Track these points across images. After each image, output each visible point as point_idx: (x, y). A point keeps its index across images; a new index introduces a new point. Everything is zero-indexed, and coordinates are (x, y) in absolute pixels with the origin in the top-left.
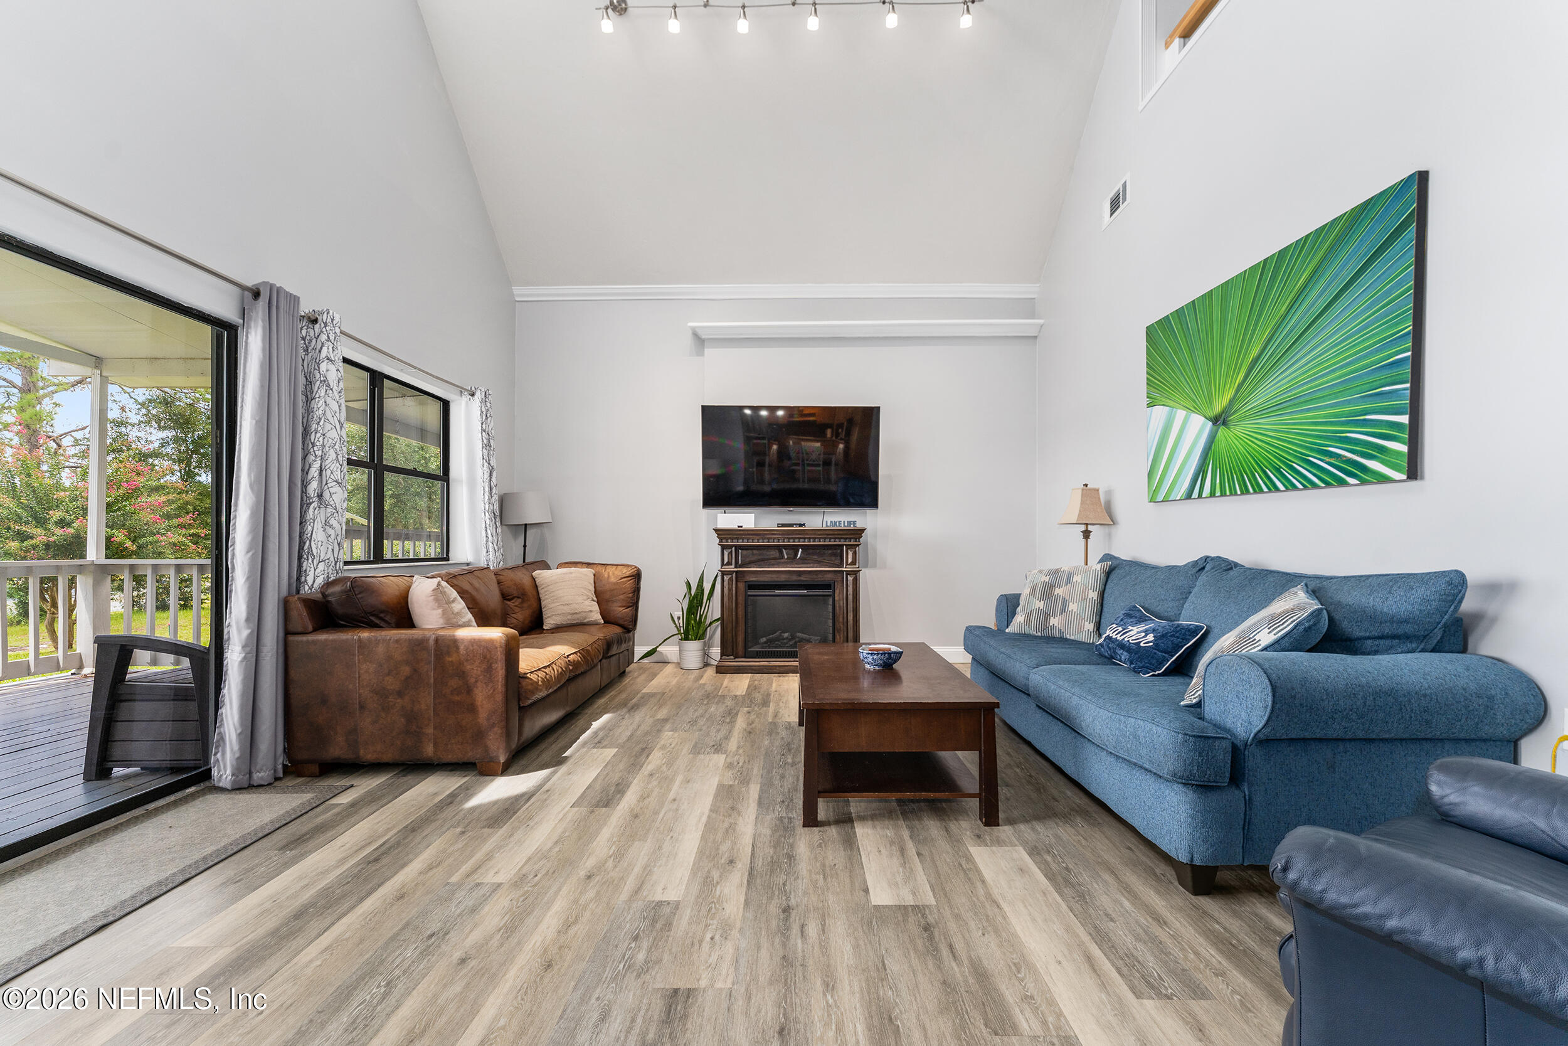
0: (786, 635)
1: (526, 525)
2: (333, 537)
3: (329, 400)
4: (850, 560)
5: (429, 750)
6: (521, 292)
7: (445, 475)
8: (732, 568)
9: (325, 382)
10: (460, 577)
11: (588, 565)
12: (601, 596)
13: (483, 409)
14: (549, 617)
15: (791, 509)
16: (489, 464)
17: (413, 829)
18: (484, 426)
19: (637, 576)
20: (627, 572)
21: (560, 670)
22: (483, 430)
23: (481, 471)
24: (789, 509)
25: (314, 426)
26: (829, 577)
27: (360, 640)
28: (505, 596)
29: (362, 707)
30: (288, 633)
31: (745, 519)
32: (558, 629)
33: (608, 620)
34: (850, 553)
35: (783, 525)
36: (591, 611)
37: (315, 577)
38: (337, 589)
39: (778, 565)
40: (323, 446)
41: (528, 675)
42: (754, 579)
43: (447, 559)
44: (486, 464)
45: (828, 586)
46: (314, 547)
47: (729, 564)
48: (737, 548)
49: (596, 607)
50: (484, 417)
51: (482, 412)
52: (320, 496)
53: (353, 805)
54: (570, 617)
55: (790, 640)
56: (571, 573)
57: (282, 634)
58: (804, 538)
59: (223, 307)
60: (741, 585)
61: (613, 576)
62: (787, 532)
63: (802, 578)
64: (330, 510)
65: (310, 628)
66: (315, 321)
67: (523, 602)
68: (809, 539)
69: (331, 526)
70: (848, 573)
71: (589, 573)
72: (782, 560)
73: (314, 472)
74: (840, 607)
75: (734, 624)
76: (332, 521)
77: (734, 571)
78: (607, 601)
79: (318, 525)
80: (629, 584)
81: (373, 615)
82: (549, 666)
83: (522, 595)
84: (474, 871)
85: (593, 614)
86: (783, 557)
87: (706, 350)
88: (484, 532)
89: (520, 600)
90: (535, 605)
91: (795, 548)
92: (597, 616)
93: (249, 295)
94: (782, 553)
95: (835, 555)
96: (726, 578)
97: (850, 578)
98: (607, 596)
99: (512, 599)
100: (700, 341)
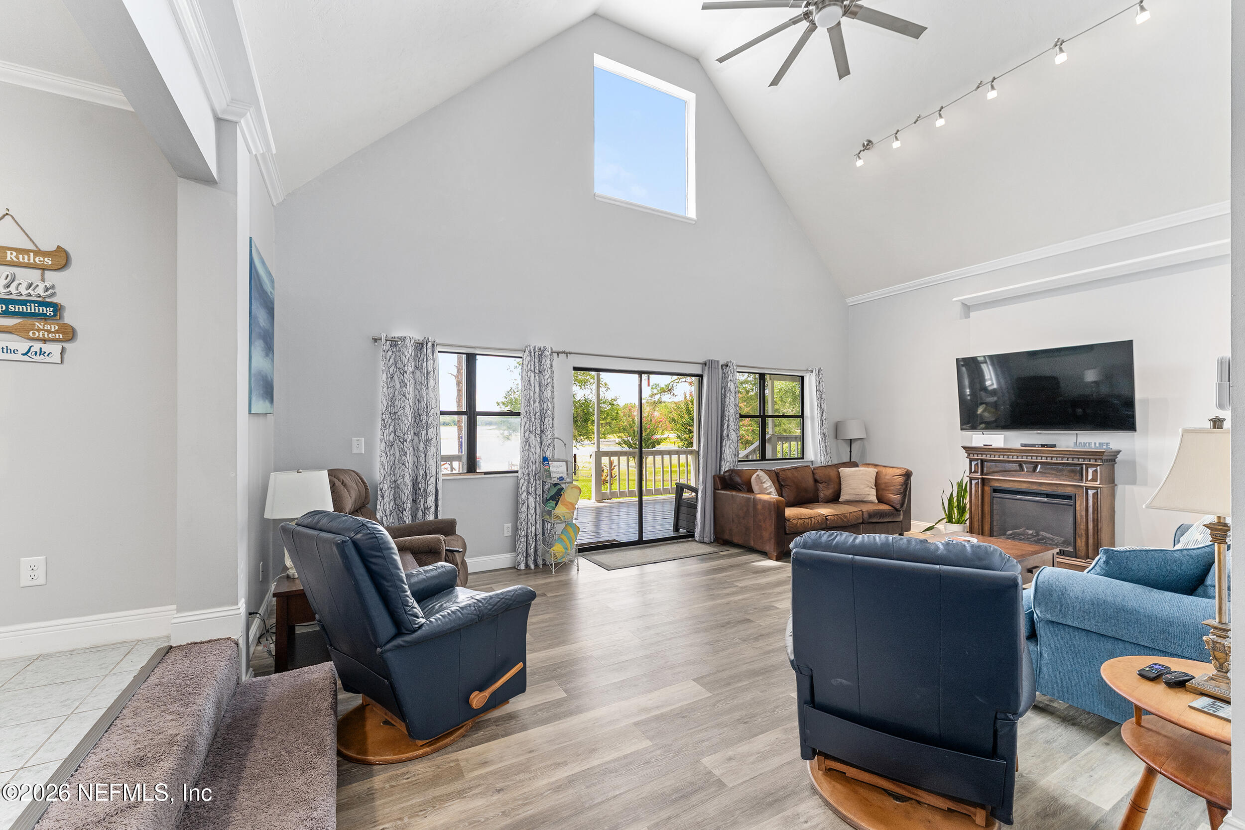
0: (1030, 532)
1: (851, 439)
2: (731, 452)
3: (731, 397)
4: (1090, 477)
5: (752, 544)
6: (850, 301)
7: (802, 416)
8: (978, 475)
9: (730, 390)
10: (787, 471)
11: (876, 466)
12: (879, 484)
13: (817, 379)
14: (843, 495)
15: (1039, 432)
16: (821, 408)
17: (732, 566)
18: (818, 388)
19: (908, 475)
20: (899, 472)
21: (817, 521)
22: (817, 390)
23: (817, 413)
24: (1036, 431)
25: (726, 408)
26: (1069, 491)
27: (732, 495)
28: (816, 481)
29: (733, 521)
30: (714, 489)
31: (997, 439)
32: (848, 502)
33: (880, 500)
34: (1090, 471)
35: (1026, 445)
36: (869, 495)
37: (725, 467)
38: (727, 474)
39: (1019, 477)
40: (729, 416)
41: (791, 520)
42: (998, 485)
43: (803, 458)
44: (819, 408)
45: (1069, 497)
46: (725, 456)
47: (976, 472)
48: (982, 461)
49: (874, 492)
50: (818, 383)
51: (816, 381)
52: (728, 436)
53: (724, 555)
54: (854, 496)
55: (1035, 536)
56: (860, 471)
57: (713, 489)
58: (1042, 457)
59: (697, 370)
60: (987, 489)
61: (892, 476)
62: (1027, 449)
63: (1042, 489)
64: (731, 441)
65: (720, 488)
66: (727, 366)
67: (828, 485)
68: (1047, 457)
69: (731, 448)
70: (1087, 489)
71: (872, 471)
72: (1023, 473)
73: (725, 427)
74: (1081, 516)
75: (980, 516)
76: (731, 446)
77: (980, 478)
78: (883, 490)
79: (727, 447)
80: (901, 480)
81: (739, 485)
82: (808, 518)
83: (827, 481)
84: (735, 581)
85: (869, 496)
86: (1023, 470)
87: (971, 313)
88: (819, 445)
89: (826, 484)
90: (836, 487)
91: (1036, 465)
92: (874, 498)
93: (704, 365)
94: (1021, 466)
95: (1073, 471)
96: (974, 482)
97: (1091, 492)
98: (883, 486)
99: (822, 483)
100: (967, 308)
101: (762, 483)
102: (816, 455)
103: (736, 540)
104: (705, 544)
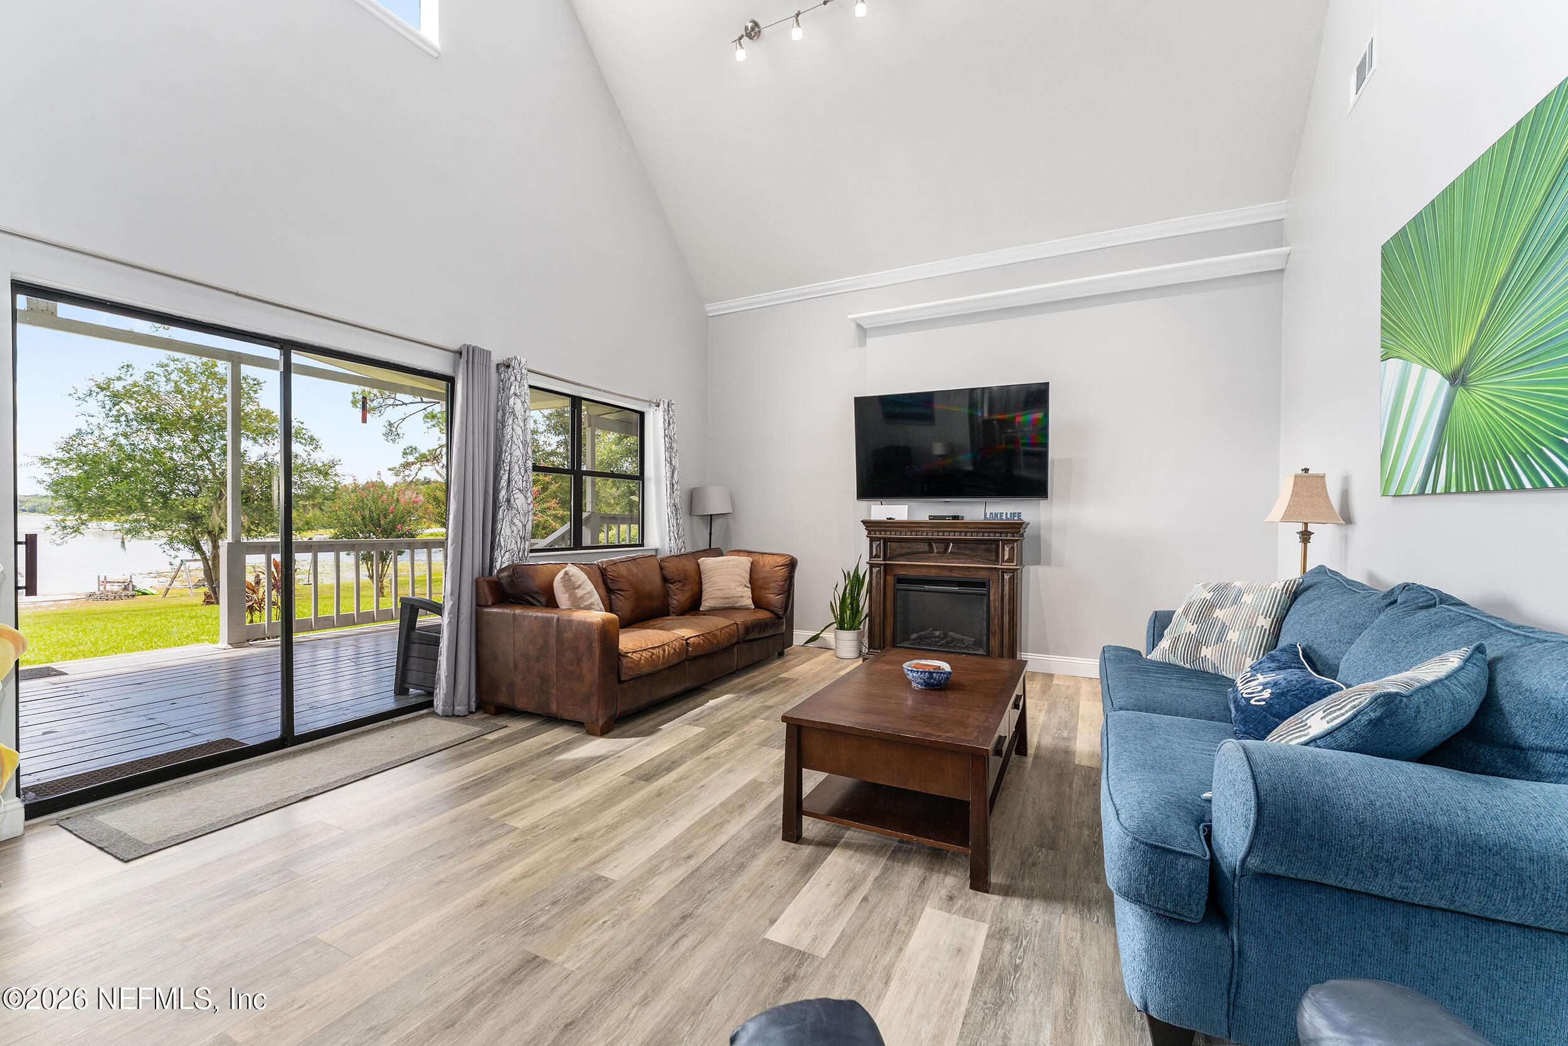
0: (937, 633)
1: (711, 515)
2: (515, 532)
3: (515, 427)
4: (1006, 557)
5: (554, 708)
6: (712, 308)
7: (640, 477)
8: (880, 561)
9: (513, 413)
10: (620, 565)
11: (749, 553)
12: (755, 581)
13: (666, 417)
14: (705, 600)
15: (947, 500)
16: (671, 464)
17: (508, 769)
18: (666, 432)
19: (792, 564)
20: (780, 560)
21: (672, 651)
22: (665, 436)
23: (664, 471)
24: (944, 500)
25: (504, 448)
26: (982, 575)
27: (514, 614)
28: (665, 580)
29: (516, 666)
30: (478, 605)
31: (898, 511)
32: (713, 611)
33: (758, 603)
34: (1007, 549)
35: (935, 518)
36: (742, 597)
37: (503, 560)
38: (505, 574)
39: (928, 560)
40: (510, 462)
41: (629, 655)
42: (903, 573)
43: (642, 545)
44: (668, 465)
45: (982, 584)
46: (502, 540)
47: (877, 556)
48: (886, 540)
49: (748, 592)
50: (667, 425)
51: (665, 420)
52: (508, 501)
53: (494, 742)
54: (722, 601)
55: (942, 639)
56: (729, 561)
57: (474, 606)
58: (955, 532)
59: (439, 364)
60: (890, 578)
61: (772, 566)
62: (936, 523)
63: (953, 575)
64: (514, 511)
65: (490, 603)
66: (508, 366)
67: (683, 586)
68: (960, 532)
69: (514, 524)
70: (1004, 571)
71: (745, 561)
72: (932, 554)
73: (504, 483)
74: (995, 607)
75: (882, 617)
76: (515, 520)
77: (882, 564)
78: (761, 588)
79: (506, 524)
80: (783, 572)
81: (529, 595)
82: (659, 647)
83: (683, 579)
85: (743, 599)
86: (932, 552)
87: (867, 340)
88: (667, 523)
89: (681, 584)
90: (696, 588)
91: (946, 542)
92: (748, 602)
93: (458, 355)
94: (930, 546)
95: (988, 550)
96: (875, 570)
97: (1006, 577)
98: (760, 583)
99: (675, 582)
100: (863, 331)
101: (575, 589)
102: (662, 540)
103: (521, 703)
104: (459, 718)
